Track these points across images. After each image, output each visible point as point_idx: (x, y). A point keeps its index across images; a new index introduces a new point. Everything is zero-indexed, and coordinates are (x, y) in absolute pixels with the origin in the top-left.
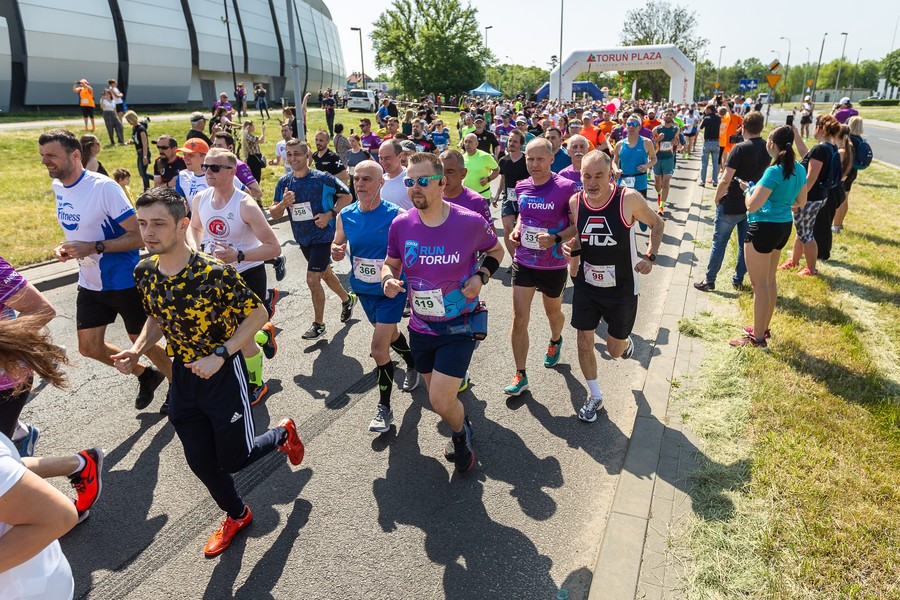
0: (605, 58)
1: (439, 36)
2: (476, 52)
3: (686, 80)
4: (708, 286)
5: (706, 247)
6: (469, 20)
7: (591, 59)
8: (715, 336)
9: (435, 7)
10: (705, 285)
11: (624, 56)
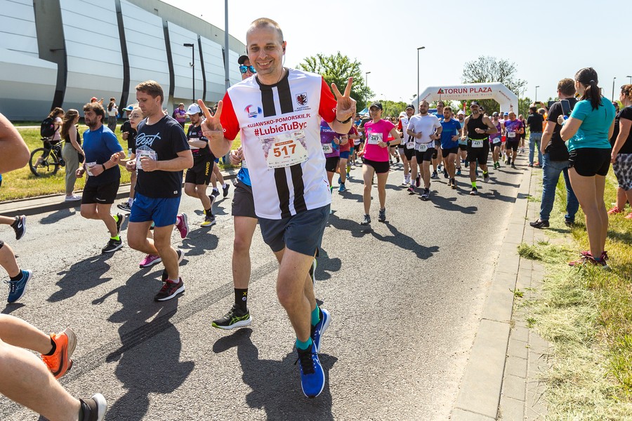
0: (451, 91)
1: (334, 79)
2: (360, 89)
3: (511, 106)
4: (543, 223)
5: (538, 201)
6: (355, 69)
7: (440, 92)
8: (554, 259)
9: (333, 61)
10: (540, 223)
11: (465, 90)
